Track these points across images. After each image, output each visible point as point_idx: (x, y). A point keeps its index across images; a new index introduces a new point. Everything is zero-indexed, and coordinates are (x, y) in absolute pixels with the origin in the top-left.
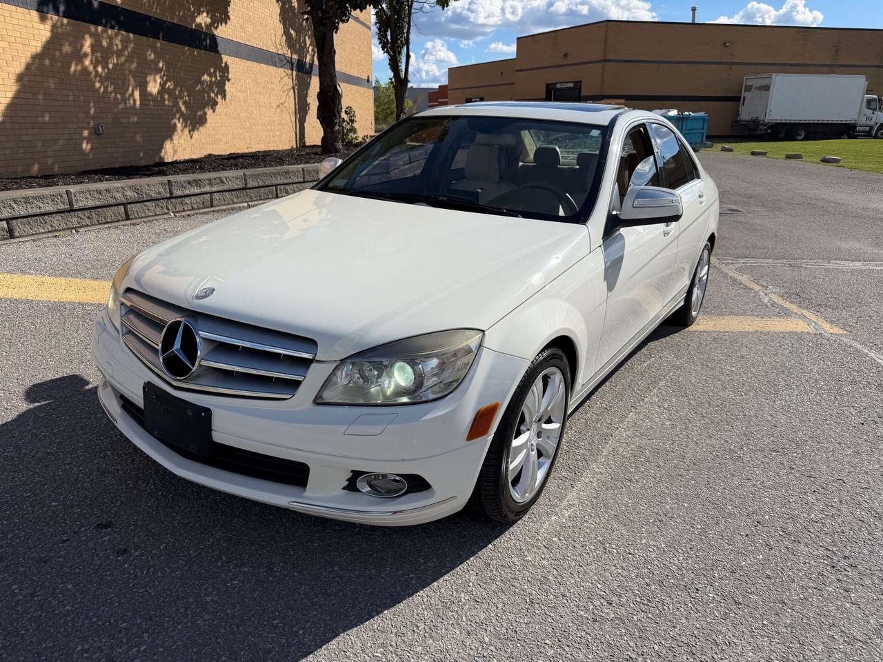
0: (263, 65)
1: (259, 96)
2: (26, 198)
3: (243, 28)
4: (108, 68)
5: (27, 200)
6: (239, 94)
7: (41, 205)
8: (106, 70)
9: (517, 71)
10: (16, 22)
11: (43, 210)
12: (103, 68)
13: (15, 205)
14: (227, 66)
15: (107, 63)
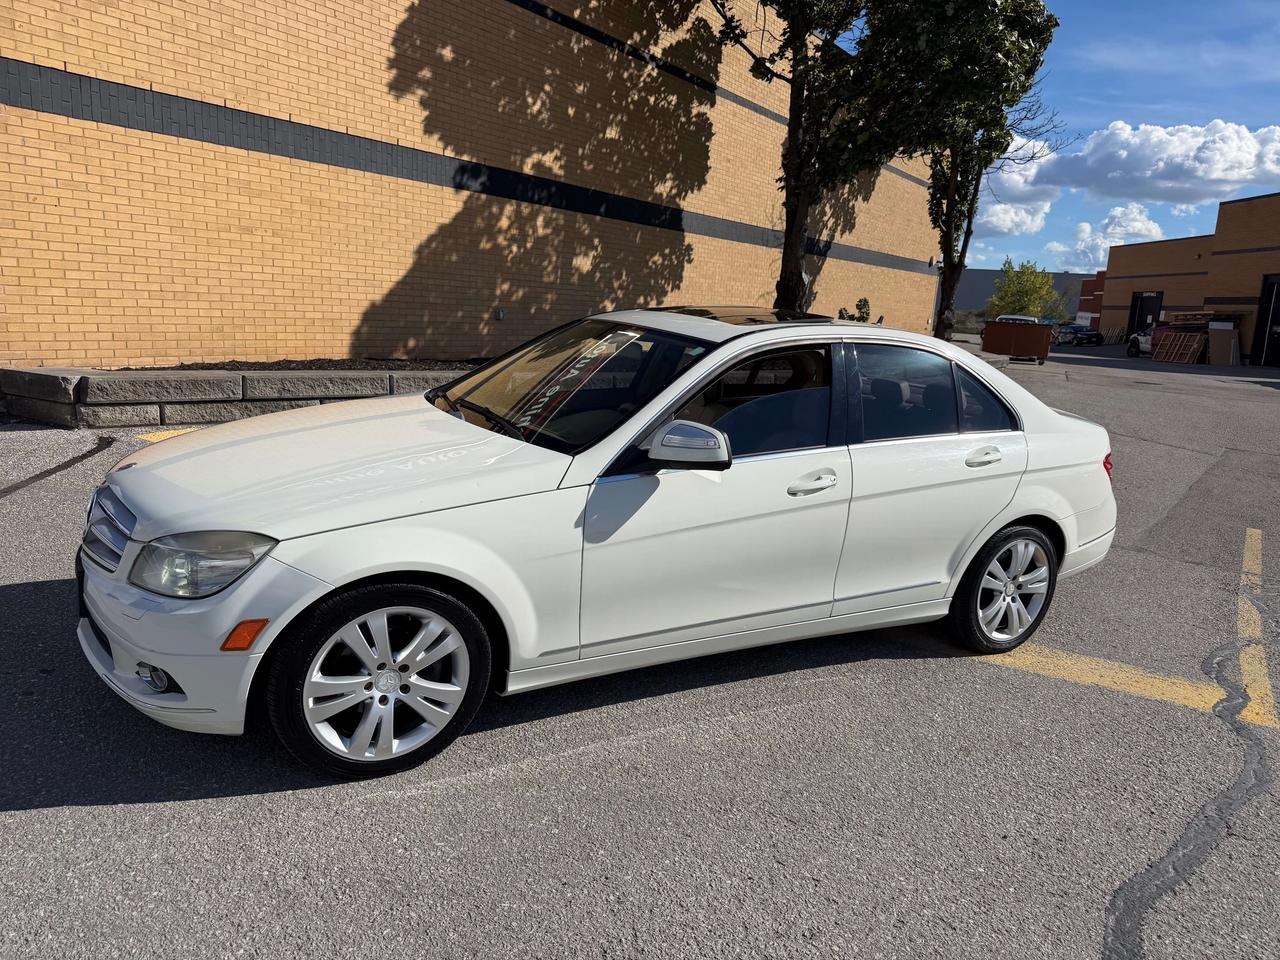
0: (747, 245)
1: (733, 283)
2: (344, 379)
3: (723, 199)
4: (525, 247)
5: (344, 381)
6: (702, 280)
7: (358, 388)
8: (522, 250)
9: (1214, 253)
10: (425, 199)
11: (359, 393)
12: (519, 248)
13: (330, 385)
14: (689, 248)
15: (526, 242)
